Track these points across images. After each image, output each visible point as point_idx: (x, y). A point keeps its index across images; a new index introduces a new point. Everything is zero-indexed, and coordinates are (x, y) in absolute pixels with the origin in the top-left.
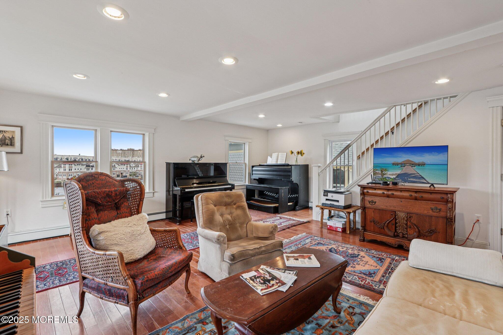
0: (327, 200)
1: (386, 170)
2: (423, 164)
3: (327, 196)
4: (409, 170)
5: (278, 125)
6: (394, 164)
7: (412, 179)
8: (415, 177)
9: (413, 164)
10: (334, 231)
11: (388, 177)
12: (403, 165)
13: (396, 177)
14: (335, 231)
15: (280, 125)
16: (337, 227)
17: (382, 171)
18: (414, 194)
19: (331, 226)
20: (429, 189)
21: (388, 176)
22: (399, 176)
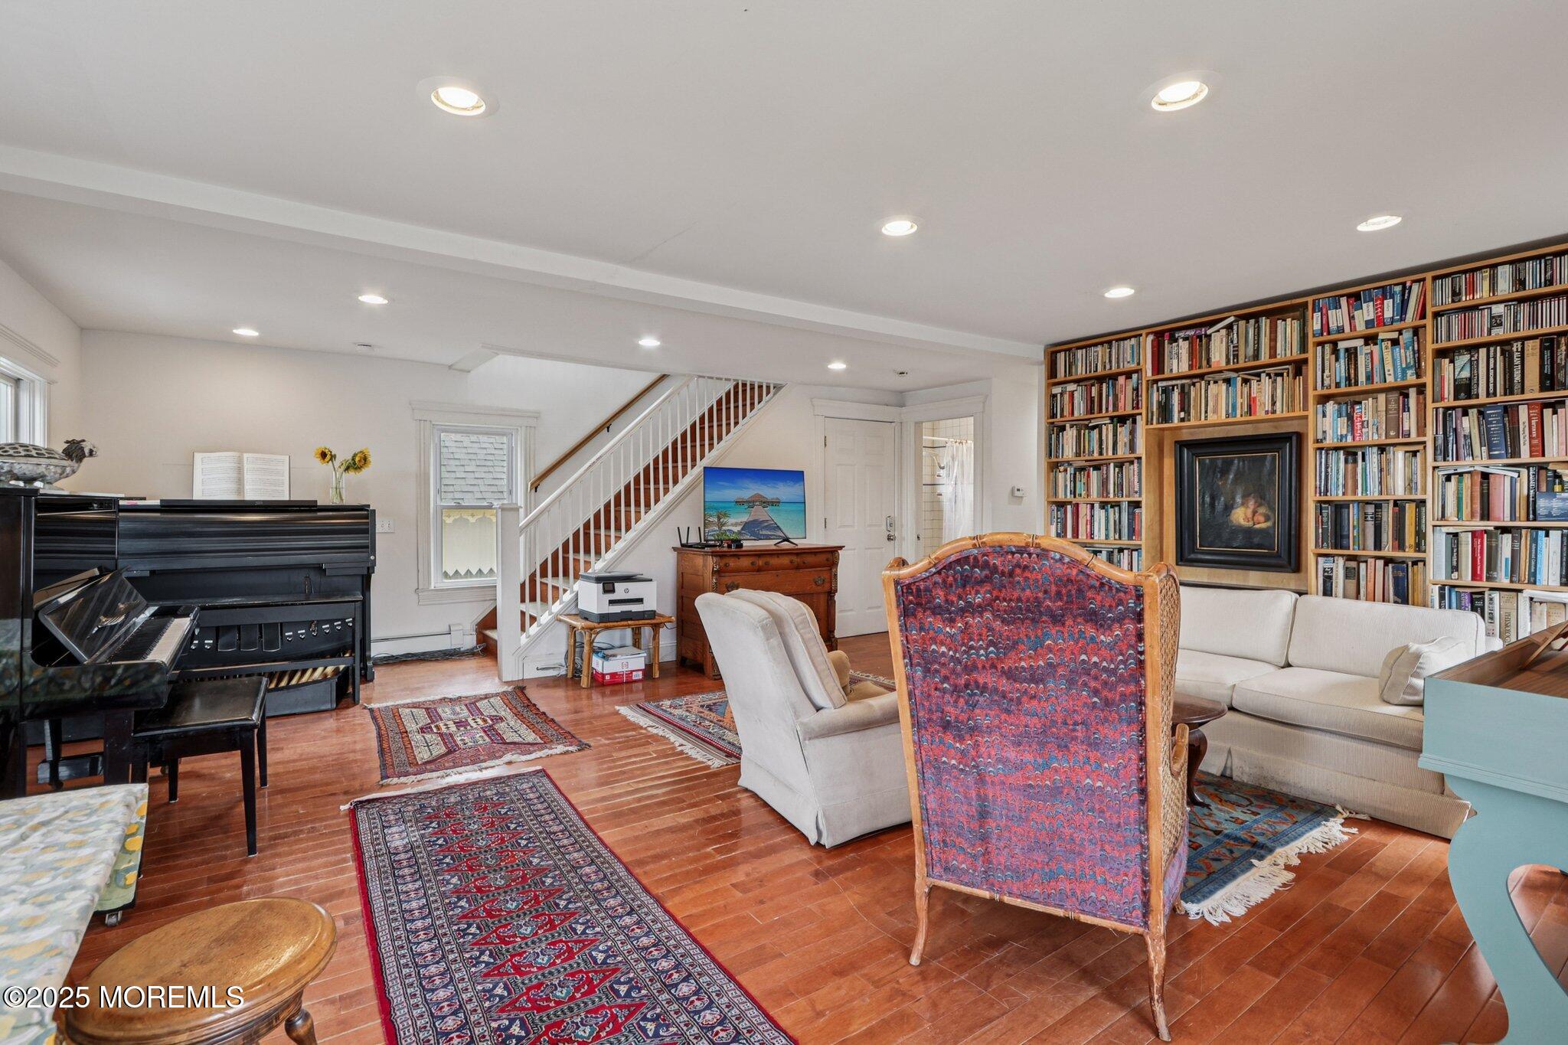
0: (612, 602)
1: (725, 515)
2: (775, 503)
3: (613, 591)
4: (761, 513)
5: (237, 328)
6: (739, 503)
7: (764, 532)
8: (768, 528)
9: (766, 503)
10: (622, 683)
11: (728, 530)
12: (750, 503)
13: (742, 529)
14: (627, 683)
15: (247, 332)
16: (632, 672)
17: (719, 519)
18: (795, 559)
19: (613, 675)
20: (774, 548)
21: (730, 528)
22: (747, 526)
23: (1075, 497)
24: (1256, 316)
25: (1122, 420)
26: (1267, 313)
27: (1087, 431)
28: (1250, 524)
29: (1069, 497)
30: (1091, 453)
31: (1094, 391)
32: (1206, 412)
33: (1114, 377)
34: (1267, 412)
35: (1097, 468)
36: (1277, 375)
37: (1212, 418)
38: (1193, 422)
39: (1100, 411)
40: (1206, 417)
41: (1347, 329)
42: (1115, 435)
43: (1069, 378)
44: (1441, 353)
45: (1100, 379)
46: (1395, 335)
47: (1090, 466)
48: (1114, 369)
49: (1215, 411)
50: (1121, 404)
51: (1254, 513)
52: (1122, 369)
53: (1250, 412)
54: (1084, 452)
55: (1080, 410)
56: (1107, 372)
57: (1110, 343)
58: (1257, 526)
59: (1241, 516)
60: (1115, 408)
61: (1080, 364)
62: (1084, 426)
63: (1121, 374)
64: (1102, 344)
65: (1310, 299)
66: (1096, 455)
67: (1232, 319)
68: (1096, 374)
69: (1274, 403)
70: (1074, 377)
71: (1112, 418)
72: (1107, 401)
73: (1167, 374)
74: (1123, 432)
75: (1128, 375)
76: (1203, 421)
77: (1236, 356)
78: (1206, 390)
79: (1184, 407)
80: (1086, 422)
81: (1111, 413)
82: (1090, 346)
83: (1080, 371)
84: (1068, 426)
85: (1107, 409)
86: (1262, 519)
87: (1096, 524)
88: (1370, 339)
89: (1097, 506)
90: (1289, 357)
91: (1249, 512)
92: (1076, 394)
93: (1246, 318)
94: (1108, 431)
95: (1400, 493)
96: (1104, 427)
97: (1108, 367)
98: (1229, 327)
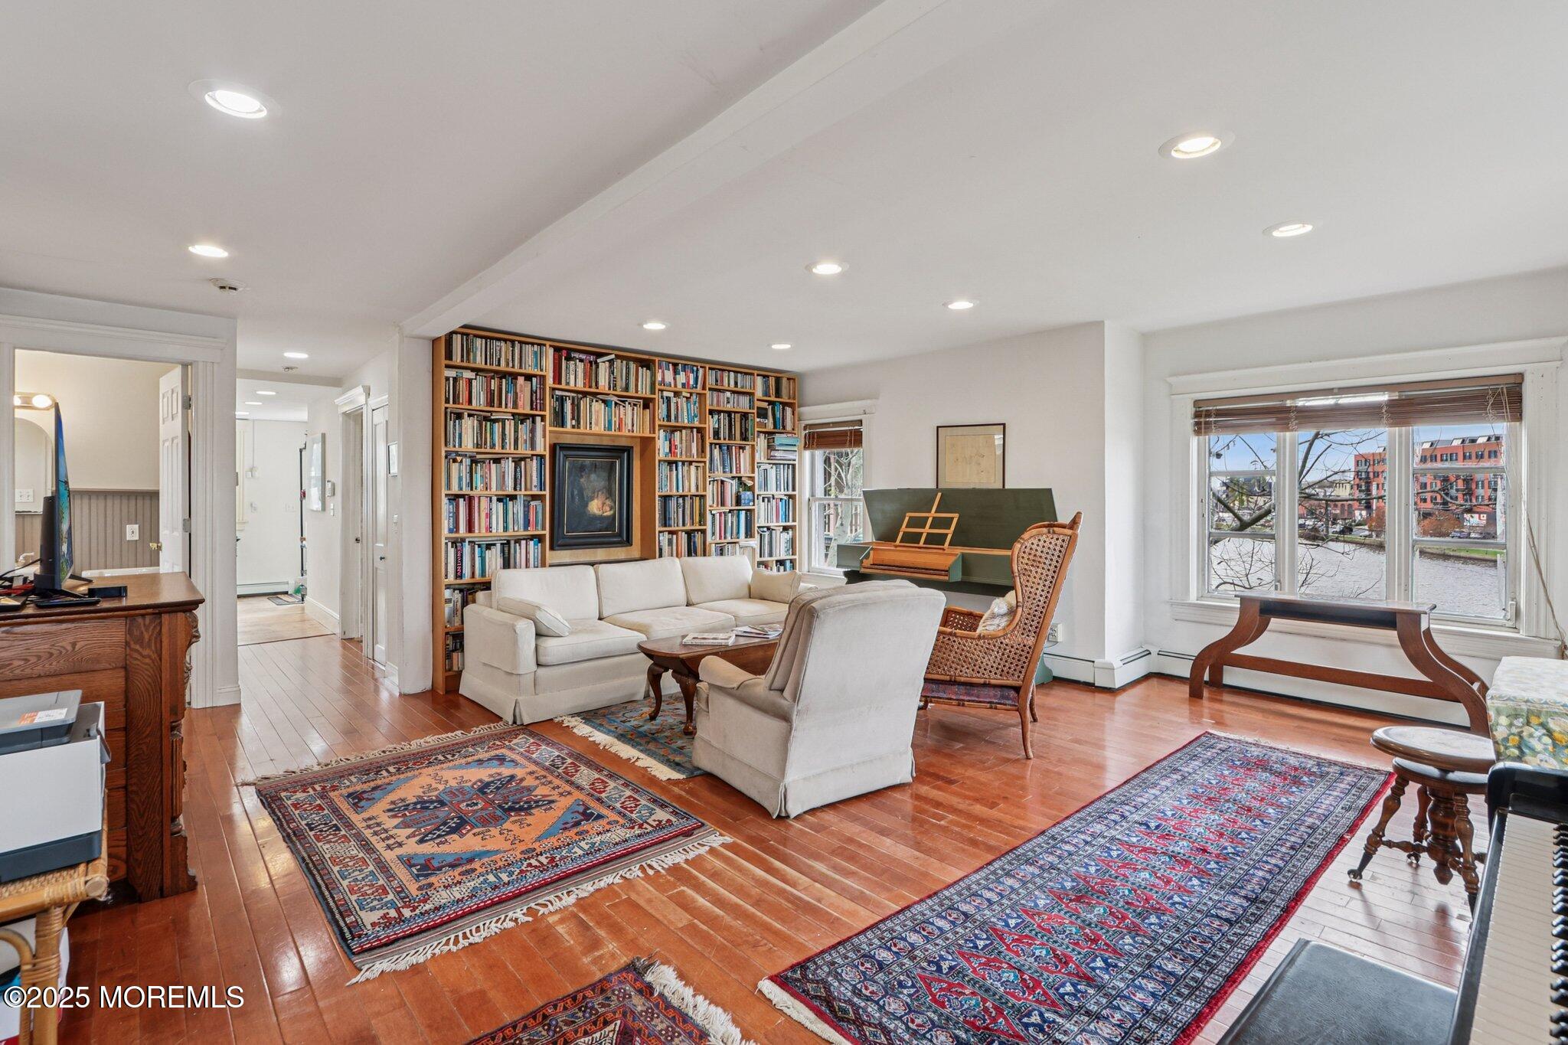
23: (472, 489)
24: (628, 359)
25: (521, 418)
26: (635, 360)
27: (488, 423)
28: (600, 513)
29: (466, 491)
30: (493, 446)
31: (494, 384)
32: (591, 423)
33: (514, 376)
34: (629, 431)
35: (497, 461)
36: (635, 405)
37: (595, 429)
38: (582, 430)
39: (500, 405)
40: (591, 427)
41: (673, 385)
42: (516, 431)
43: (465, 364)
44: (711, 412)
45: (503, 375)
46: (688, 395)
47: (490, 459)
48: (516, 369)
49: (597, 424)
50: (520, 403)
51: (604, 504)
52: (523, 371)
53: (620, 429)
54: (486, 444)
55: (479, 401)
56: (510, 369)
57: (513, 342)
58: (605, 514)
59: (595, 507)
60: (515, 406)
61: (478, 353)
62: (485, 419)
63: (521, 375)
64: (505, 340)
65: (657, 359)
66: (498, 449)
67: (613, 356)
68: (498, 368)
69: (633, 426)
70: (471, 365)
71: (513, 415)
72: (507, 398)
73: (563, 386)
74: (524, 429)
75: (528, 377)
76: (588, 431)
77: (615, 386)
78: (590, 406)
79: (576, 416)
80: (489, 414)
81: (510, 409)
82: (492, 338)
83: (479, 361)
84: (466, 414)
85: (506, 404)
86: (608, 509)
87: (494, 517)
88: (677, 394)
89: (494, 499)
90: (644, 395)
91: (600, 503)
92: (474, 383)
93: (622, 358)
94: (510, 427)
95: (693, 491)
96: (507, 422)
97: (511, 364)
98: (611, 362)
